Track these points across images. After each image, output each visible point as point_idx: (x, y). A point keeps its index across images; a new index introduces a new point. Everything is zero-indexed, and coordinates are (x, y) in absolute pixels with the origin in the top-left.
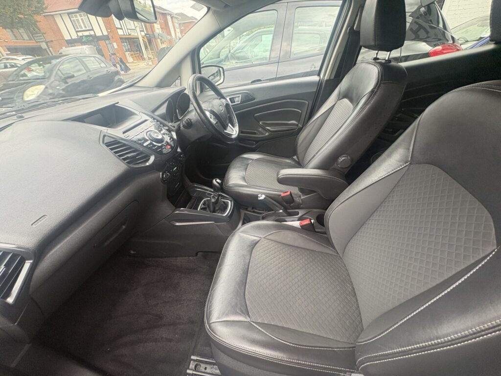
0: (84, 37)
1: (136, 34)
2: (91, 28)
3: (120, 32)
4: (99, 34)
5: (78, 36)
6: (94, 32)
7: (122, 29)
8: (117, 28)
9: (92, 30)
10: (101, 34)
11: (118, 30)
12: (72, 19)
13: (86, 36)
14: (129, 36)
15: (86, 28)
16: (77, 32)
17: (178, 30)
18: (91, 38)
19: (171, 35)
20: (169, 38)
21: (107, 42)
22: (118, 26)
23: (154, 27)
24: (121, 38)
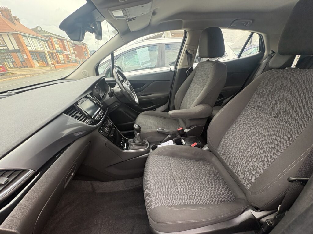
1: (41, 50)
2: (5, 45)
3: (29, 48)
4: (11, 48)
6: (7, 47)
7: (31, 46)
9: (6, 46)
10: (14, 49)
11: (27, 47)
14: (36, 51)
15: (1, 44)
17: (71, 49)
18: (4, 51)
19: (66, 51)
20: (65, 52)
21: (18, 54)
22: (27, 44)
23: (54, 46)
24: (29, 52)
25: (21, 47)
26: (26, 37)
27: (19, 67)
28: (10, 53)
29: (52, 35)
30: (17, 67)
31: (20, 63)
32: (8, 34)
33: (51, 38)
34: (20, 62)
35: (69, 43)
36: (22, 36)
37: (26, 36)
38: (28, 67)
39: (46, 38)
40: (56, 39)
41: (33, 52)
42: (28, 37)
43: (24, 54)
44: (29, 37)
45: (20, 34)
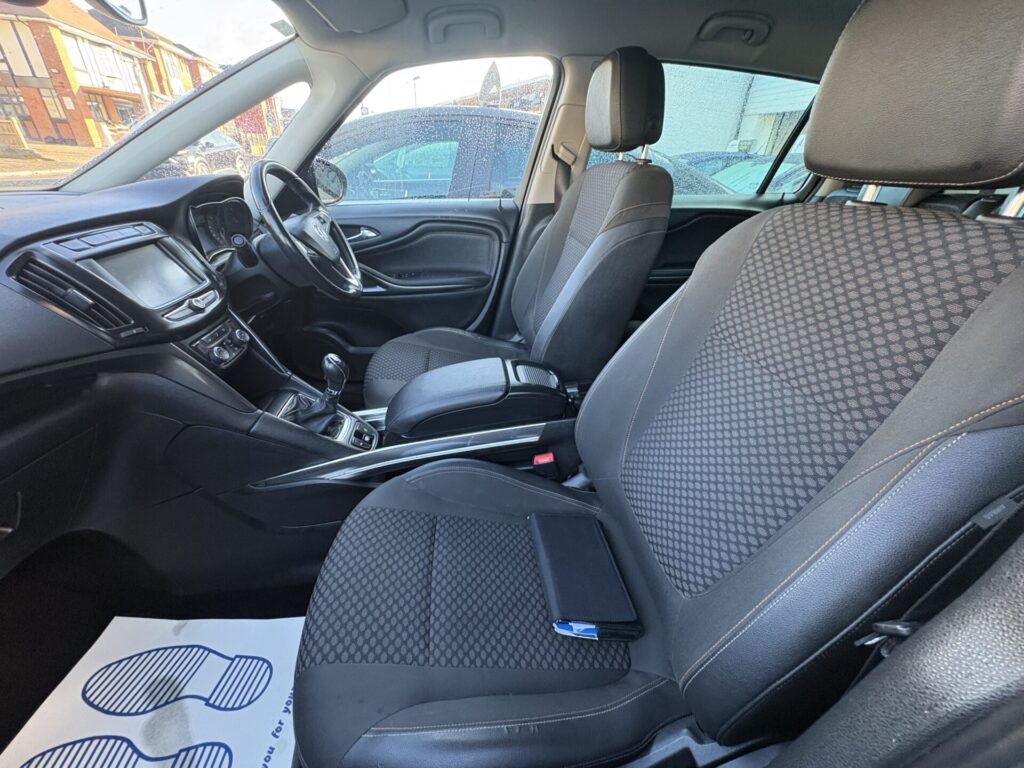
25: (55, 71)
26: (72, 40)
27: (43, 137)
28: (17, 86)
29: (161, 43)
30: (37, 136)
31: (51, 126)
32: (12, 22)
34: (50, 122)
36: (64, 32)
37: (74, 36)
38: (76, 144)
39: (137, 49)
40: (175, 59)
41: (96, 94)
43: (67, 95)
44: (83, 38)
45: (56, 26)
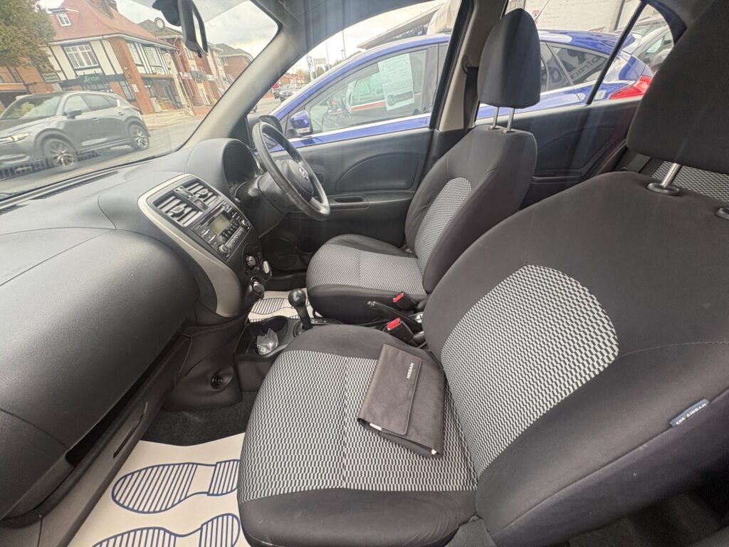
0: (86, 77)
1: (163, 73)
2: (98, 65)
3: (141, 70)
4: (109, 72)
5: (77, 75)
6: (102, 70)
7: (143, 66)
8: (137, 65)
9: (100, 67)
10: (114, 73)
11: (138, 67)
12: (68, 53)
13: (89, 76)
14: (154, 76)
15: (89, 63)
16: (75, 70)
17: (221, 68)
18: (97, 78)
19: (212, 74)
20: (210, 77)
21: (123, 83)
22: (137, 61)
23: (187, 62)
24: (143, 78)
33: (179, 43)
35: (215, 55)
42: (136, 44)
